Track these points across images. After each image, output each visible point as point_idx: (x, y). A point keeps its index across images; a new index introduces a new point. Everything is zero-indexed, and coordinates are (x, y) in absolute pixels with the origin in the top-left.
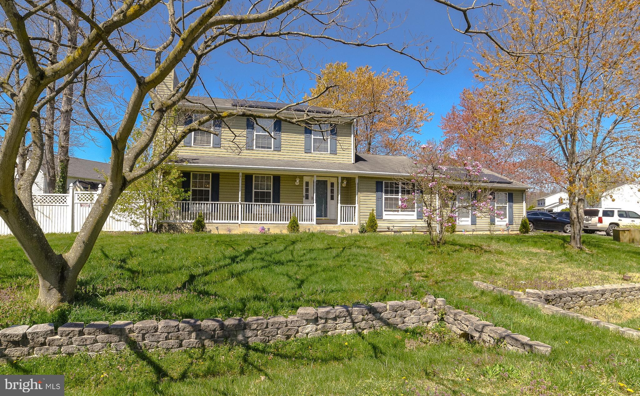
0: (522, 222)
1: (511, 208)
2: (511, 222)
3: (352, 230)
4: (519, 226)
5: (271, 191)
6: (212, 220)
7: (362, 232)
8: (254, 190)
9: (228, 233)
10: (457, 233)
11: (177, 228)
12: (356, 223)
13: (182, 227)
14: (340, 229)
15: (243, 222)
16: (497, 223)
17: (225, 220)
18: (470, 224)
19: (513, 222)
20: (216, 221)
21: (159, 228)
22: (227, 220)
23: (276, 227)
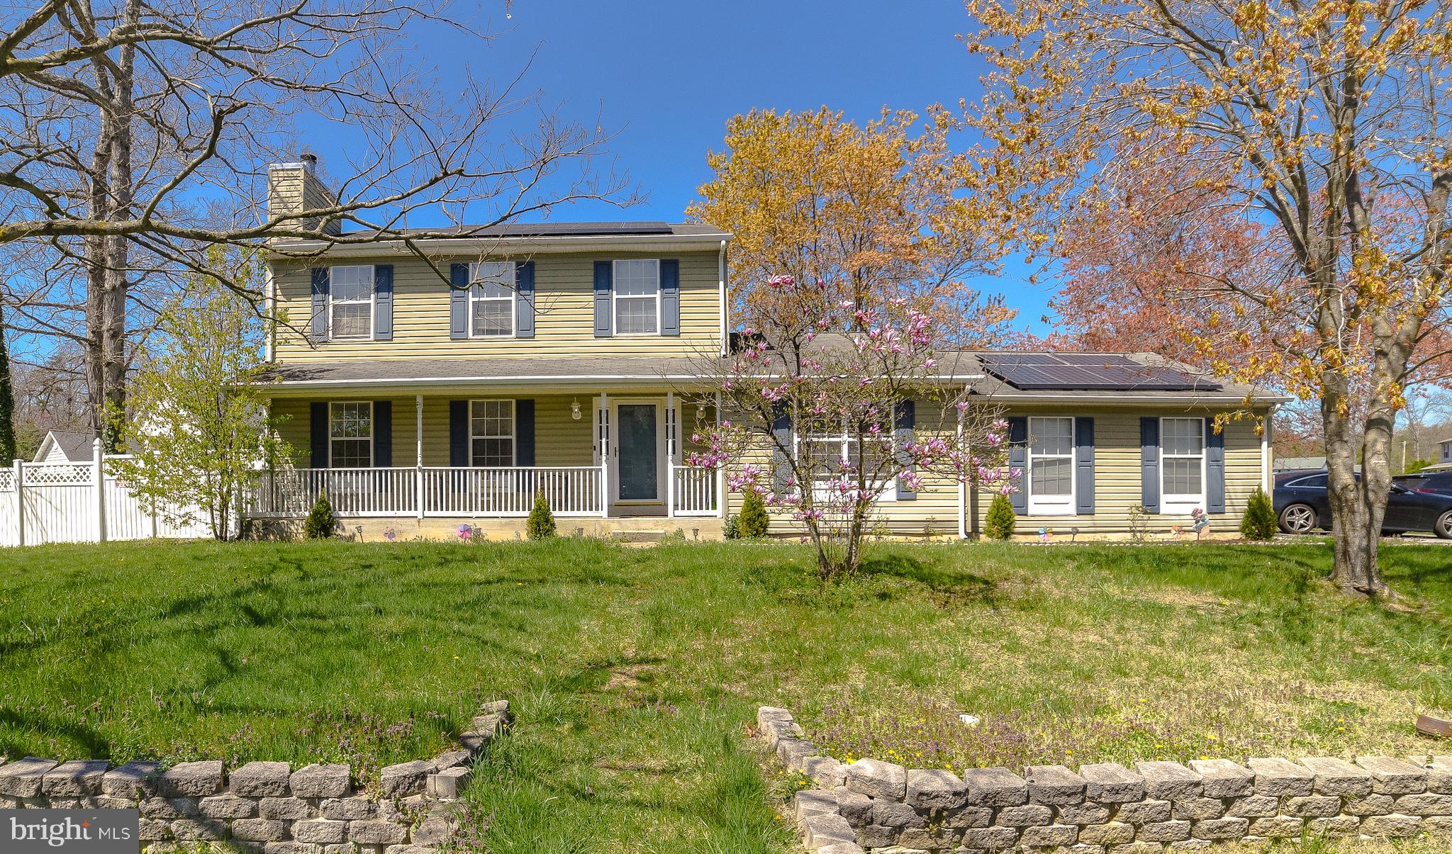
0: (1250, 504)
1: (1216, 462)
2: (1216, 505)
3: (696, 531)
4: (1241, 515)
5: (513, 437)
6: (357, 510)
7: (732, 536)
8: (471, 438)
9: (387, 540)
10: (1021, 539)
11: (282, 531)
12: (719, 512)
13: (292, 527)
14: (674, 529)
15: (427, 513)
16: (1164, 508)
17: (387, 509)
18: (1074, 512)
19: (1222, 504)
20: (366, 513)
21: (246, 531)
22: (393, 509)
23: (506, 524)
